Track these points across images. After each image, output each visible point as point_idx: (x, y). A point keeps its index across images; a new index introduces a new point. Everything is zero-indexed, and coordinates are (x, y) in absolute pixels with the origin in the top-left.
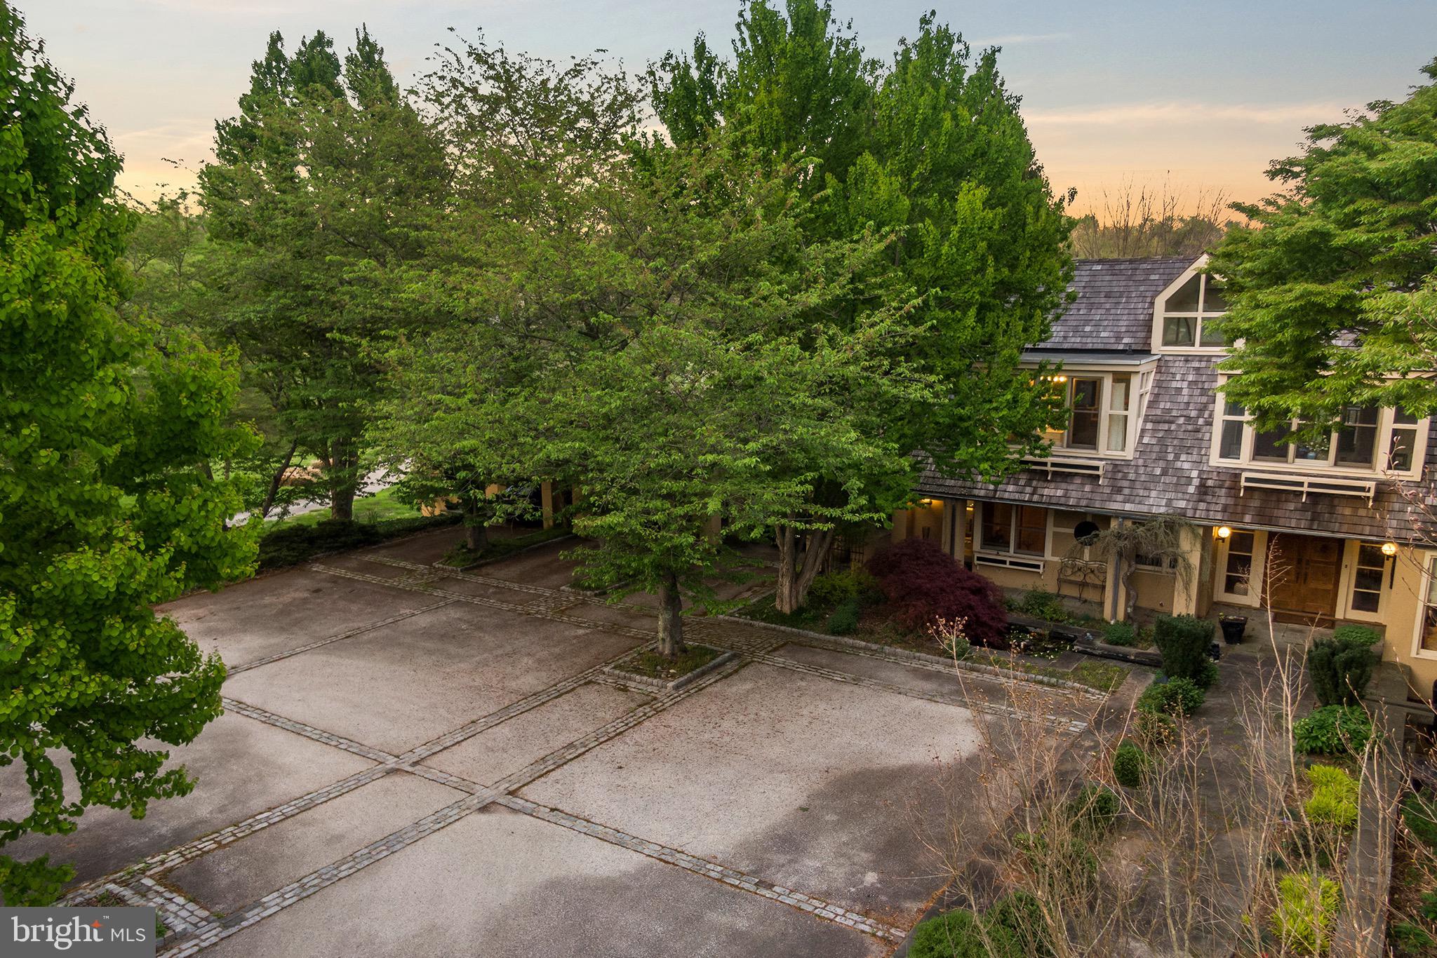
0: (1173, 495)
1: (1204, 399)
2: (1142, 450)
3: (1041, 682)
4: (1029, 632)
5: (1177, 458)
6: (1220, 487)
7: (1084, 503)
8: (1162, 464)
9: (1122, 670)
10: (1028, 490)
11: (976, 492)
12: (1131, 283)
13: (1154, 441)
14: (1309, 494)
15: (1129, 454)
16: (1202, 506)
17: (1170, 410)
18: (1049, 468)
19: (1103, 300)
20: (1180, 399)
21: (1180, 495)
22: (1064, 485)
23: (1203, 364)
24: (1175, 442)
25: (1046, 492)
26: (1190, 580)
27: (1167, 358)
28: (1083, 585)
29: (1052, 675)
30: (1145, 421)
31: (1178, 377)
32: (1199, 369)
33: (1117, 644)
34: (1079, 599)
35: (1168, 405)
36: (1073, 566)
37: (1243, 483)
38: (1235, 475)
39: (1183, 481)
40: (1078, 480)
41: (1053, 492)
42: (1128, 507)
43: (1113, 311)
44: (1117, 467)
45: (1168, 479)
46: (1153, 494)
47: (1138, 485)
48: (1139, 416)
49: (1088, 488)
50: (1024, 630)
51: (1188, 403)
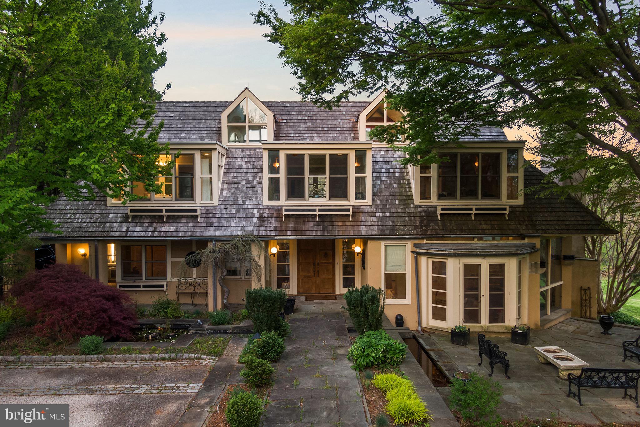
0: (244, 224)
1: (255, 170)
2: (223, 200)
3: (163, 359)
4: (157, 329)
5: (244, 202)
6: (271, 217)
7: (189, 234)
8: (235, 206)
9: (225, 339)
10: (151, 229)
11: (112, 234)
12: (207, 113)
13: (229, 194)
14: (320, 216)
15: (215, 202)
16: (262, 228)
17: (237, 177)
18: (164, 213)
19: (191, 121)
20: (241, 171)
21: (249, 224)
22: (175, 224)
23: (252, 153)
24: (242, 194)
25: (163, 229)
26: (261, 275)
27: (232, 150)
28: (193, 294)
29: (172, 352)
30: (223, 184)
31: (239, 159)
32: (250, 155)
33: (219, 324)
34: (192, 304)
35: (235, 175)
36: (186, 283)
37: (284, 213)
38: (279, 210)
39: (249, 215)
40: (184, 220)
41: (167, 229)
42: (218, 233)
43: (197, 126)
44: (208, 210)
45: (240, 215)
46: (233, 224)
47: (222, 220)
48: (219, 180)
49: (191, 225)
50: (152, 327)
51: (247, 173)
